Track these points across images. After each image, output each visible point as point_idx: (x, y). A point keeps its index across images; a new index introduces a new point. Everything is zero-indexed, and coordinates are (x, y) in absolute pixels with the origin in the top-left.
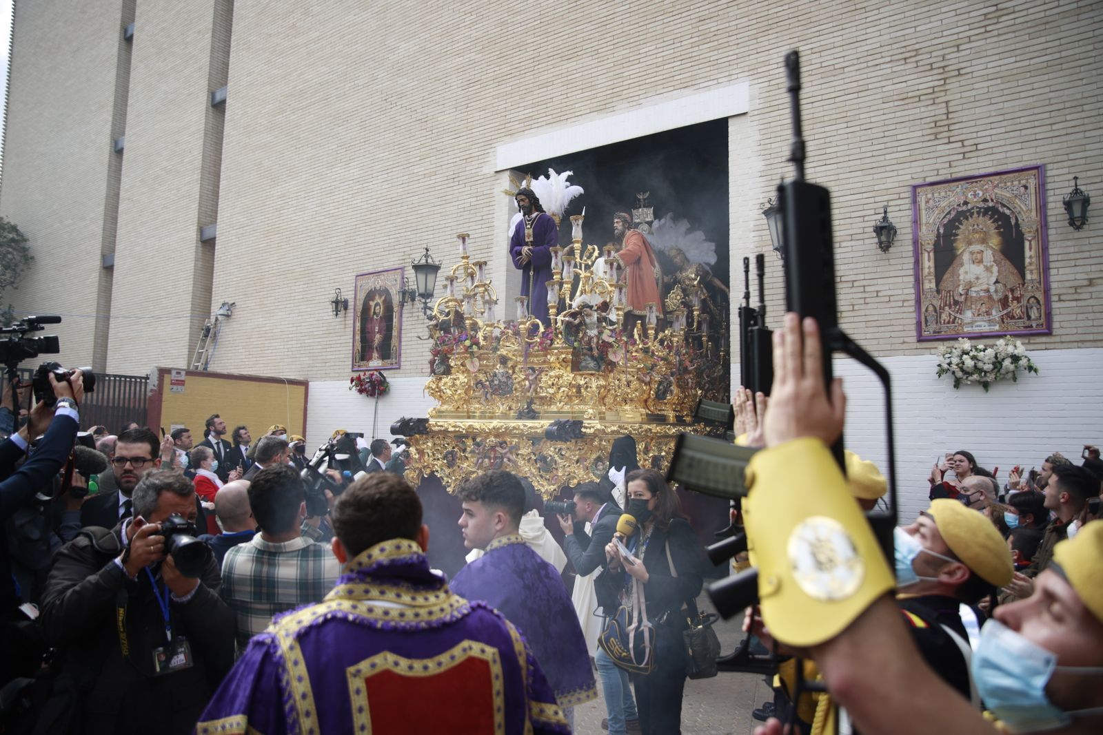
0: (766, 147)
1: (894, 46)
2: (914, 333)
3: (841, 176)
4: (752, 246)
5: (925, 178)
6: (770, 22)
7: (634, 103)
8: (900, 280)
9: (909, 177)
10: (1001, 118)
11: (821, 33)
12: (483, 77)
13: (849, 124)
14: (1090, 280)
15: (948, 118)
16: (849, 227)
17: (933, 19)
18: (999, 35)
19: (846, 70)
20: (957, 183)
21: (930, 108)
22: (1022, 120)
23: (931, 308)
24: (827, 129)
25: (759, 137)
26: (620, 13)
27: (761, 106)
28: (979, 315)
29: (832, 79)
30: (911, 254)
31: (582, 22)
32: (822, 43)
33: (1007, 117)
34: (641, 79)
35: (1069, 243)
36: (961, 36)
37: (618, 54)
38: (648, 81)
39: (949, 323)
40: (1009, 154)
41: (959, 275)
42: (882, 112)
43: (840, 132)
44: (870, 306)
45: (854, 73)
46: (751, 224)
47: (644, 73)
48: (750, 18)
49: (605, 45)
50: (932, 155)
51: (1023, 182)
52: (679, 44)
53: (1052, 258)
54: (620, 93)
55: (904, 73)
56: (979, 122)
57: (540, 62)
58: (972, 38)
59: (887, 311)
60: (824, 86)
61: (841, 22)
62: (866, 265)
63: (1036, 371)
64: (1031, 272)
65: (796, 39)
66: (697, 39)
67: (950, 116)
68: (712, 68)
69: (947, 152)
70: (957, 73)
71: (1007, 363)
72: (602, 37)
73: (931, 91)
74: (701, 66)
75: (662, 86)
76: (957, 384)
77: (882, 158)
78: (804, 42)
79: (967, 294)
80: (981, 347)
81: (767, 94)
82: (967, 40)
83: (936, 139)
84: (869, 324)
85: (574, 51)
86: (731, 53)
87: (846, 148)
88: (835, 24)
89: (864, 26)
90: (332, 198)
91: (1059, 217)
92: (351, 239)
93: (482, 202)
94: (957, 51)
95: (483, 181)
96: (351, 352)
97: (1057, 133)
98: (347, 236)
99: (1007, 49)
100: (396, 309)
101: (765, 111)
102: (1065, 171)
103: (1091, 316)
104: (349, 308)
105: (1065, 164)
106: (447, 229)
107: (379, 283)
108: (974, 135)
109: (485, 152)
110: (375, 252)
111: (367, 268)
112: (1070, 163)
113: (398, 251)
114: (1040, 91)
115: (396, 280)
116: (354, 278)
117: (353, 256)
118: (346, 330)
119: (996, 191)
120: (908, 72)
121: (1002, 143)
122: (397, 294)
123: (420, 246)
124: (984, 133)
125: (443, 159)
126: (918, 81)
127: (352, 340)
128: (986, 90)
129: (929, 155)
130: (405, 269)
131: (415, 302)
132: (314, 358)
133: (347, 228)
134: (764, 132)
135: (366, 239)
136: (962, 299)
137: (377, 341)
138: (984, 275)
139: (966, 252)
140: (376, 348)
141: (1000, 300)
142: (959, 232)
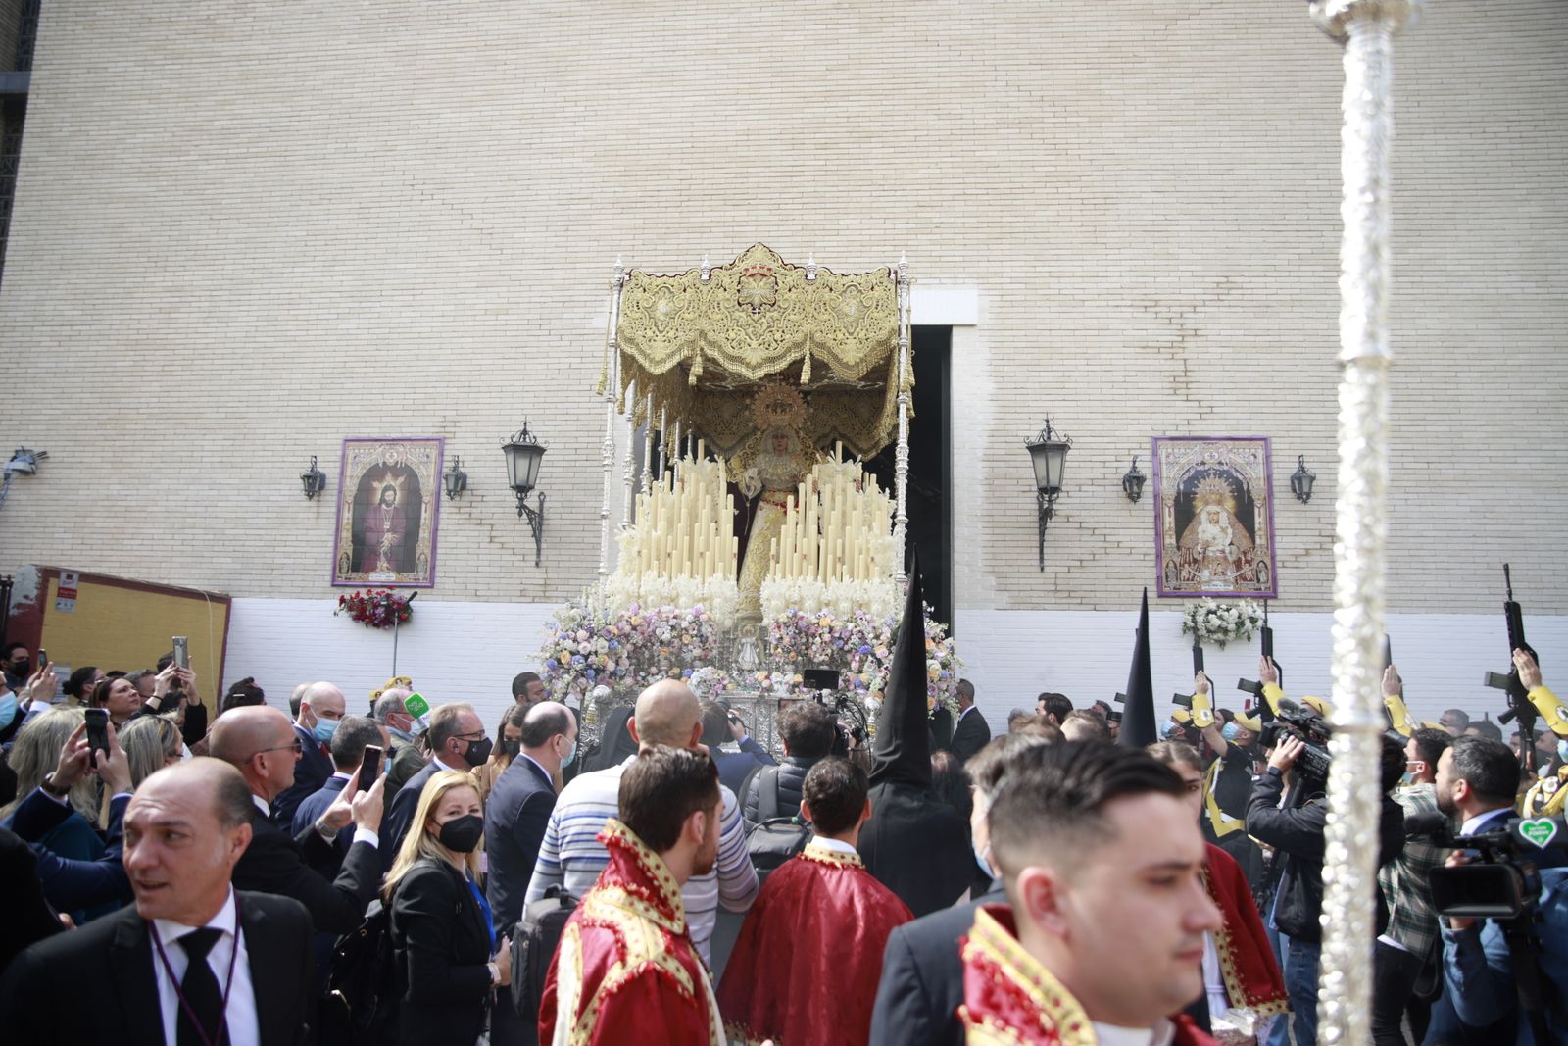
0: (997, 368)
1: (1136, 291)
2: (1155, 589)
3: (1081, 416)
4: (980, 477)
5: (1165, 432)
6: (1004, 230)
8: (1141, 532)
9: (1149, 428)
11: (1060, 257)
12: (594, 195)
13: (1090, 362)
14: (1307, 550)
15: (1185, 376)
16: (1089, 470)
17: (1172, 274)
18: (1229, 306)
19: (1086, 303)
20: (1195, 442)
21: (1169, 362)
22: (1251, 391)
23: (1171, 564)
24: (1066, 362)
25: (989, 356)
26: (812, 168)
27: (992, 321)
28: (1215, 575)
29: (1071, 309)
30: (1152, 507)
31: (757, 164)
32: (1061, 268)
33: (1238, 386)
35: (1291, 514)
36: (1197, 297)
37: (808, 217)
38: (850, 260)
39: (1188, 580)
40: (1240, 422)
41: (1198, 533)
42: (1122, 356)
43: (1080, 368)
44: (1110, 557)
45: (1095, 309)
46: (980, 453)
47: (845, 249)
48: (980, 219)
49: (790, 201)
50: (1172, 410)
51: (1253, 451)
52: (891, 226)
53: (1277, 526)
55: (1143, 321)
56: (1214, 386)
57: (692, 198)
58: (1207, 303)
59: (1128, 563)
60: (1062, 315)
61: (1080, 252)
62: (1107, 513)
65: (1032, 257)
66: (914, 226)
67: (1188, 374)
69: (1185, 410)
70: (1193, 333)
71: (1248, 624)
72: (786, 190)
73: (1169, 345)
77: (1123, 403)
78: (1042, 263)
79: (1205, 552)
80: (1224, 607)
81: (999, 310)
82: (1202, 303)
83: (1175, 394)
84: (1111, 576)
85: (746, 197)
86: (956, 253)
87: (1086, 385)
88: (1075, 252)
89: (1104, 263)
90: (292, 312)
91: (1282, 489)
92: (335, 381)
93: (591, 366)
94: (1194, 312)
95: (592, 337)
96: (331, 555)
97: (1278, 410)
98: (325, 376)
99: (1237, 321)
100: (426, 499)
101: (997, 327)
102: (1286, 446)
103: (1308, 583)
104: (327, 487)
105: (1286, 440)
106: (526, 394)
107: (393, 456)
108: (1210, 398)
109: (598, 298)
110: (384, 408)
111: (369, 430)
112: (1290, 440)
113: (432, 412)
114: (1266, 368)
115: (428, 456)
116: (341, 442)
117: (337, 408)
118: (320, 521)
119: (1231, 455)
120: (1148, 321)
121: (1234, 410)
122: (429, 477)
123: (475, 412)
124: (1218, 398)
125: (522, 294)
126: (1158, 332)
127: (332, 538)
128: (1219, 356)
129: (1168, 410)
130: (447, 441)
131: (464, 492)
132: (245, 560)
133: (327, 365)
134: (995, 351)
135: (366, 386)
136: (1200, 557)
137: (386, 543)
138: (1220, 535)
139: (1203, 511)
140: (385, 554)
141: (1234, 562)
142: (1197, 490)
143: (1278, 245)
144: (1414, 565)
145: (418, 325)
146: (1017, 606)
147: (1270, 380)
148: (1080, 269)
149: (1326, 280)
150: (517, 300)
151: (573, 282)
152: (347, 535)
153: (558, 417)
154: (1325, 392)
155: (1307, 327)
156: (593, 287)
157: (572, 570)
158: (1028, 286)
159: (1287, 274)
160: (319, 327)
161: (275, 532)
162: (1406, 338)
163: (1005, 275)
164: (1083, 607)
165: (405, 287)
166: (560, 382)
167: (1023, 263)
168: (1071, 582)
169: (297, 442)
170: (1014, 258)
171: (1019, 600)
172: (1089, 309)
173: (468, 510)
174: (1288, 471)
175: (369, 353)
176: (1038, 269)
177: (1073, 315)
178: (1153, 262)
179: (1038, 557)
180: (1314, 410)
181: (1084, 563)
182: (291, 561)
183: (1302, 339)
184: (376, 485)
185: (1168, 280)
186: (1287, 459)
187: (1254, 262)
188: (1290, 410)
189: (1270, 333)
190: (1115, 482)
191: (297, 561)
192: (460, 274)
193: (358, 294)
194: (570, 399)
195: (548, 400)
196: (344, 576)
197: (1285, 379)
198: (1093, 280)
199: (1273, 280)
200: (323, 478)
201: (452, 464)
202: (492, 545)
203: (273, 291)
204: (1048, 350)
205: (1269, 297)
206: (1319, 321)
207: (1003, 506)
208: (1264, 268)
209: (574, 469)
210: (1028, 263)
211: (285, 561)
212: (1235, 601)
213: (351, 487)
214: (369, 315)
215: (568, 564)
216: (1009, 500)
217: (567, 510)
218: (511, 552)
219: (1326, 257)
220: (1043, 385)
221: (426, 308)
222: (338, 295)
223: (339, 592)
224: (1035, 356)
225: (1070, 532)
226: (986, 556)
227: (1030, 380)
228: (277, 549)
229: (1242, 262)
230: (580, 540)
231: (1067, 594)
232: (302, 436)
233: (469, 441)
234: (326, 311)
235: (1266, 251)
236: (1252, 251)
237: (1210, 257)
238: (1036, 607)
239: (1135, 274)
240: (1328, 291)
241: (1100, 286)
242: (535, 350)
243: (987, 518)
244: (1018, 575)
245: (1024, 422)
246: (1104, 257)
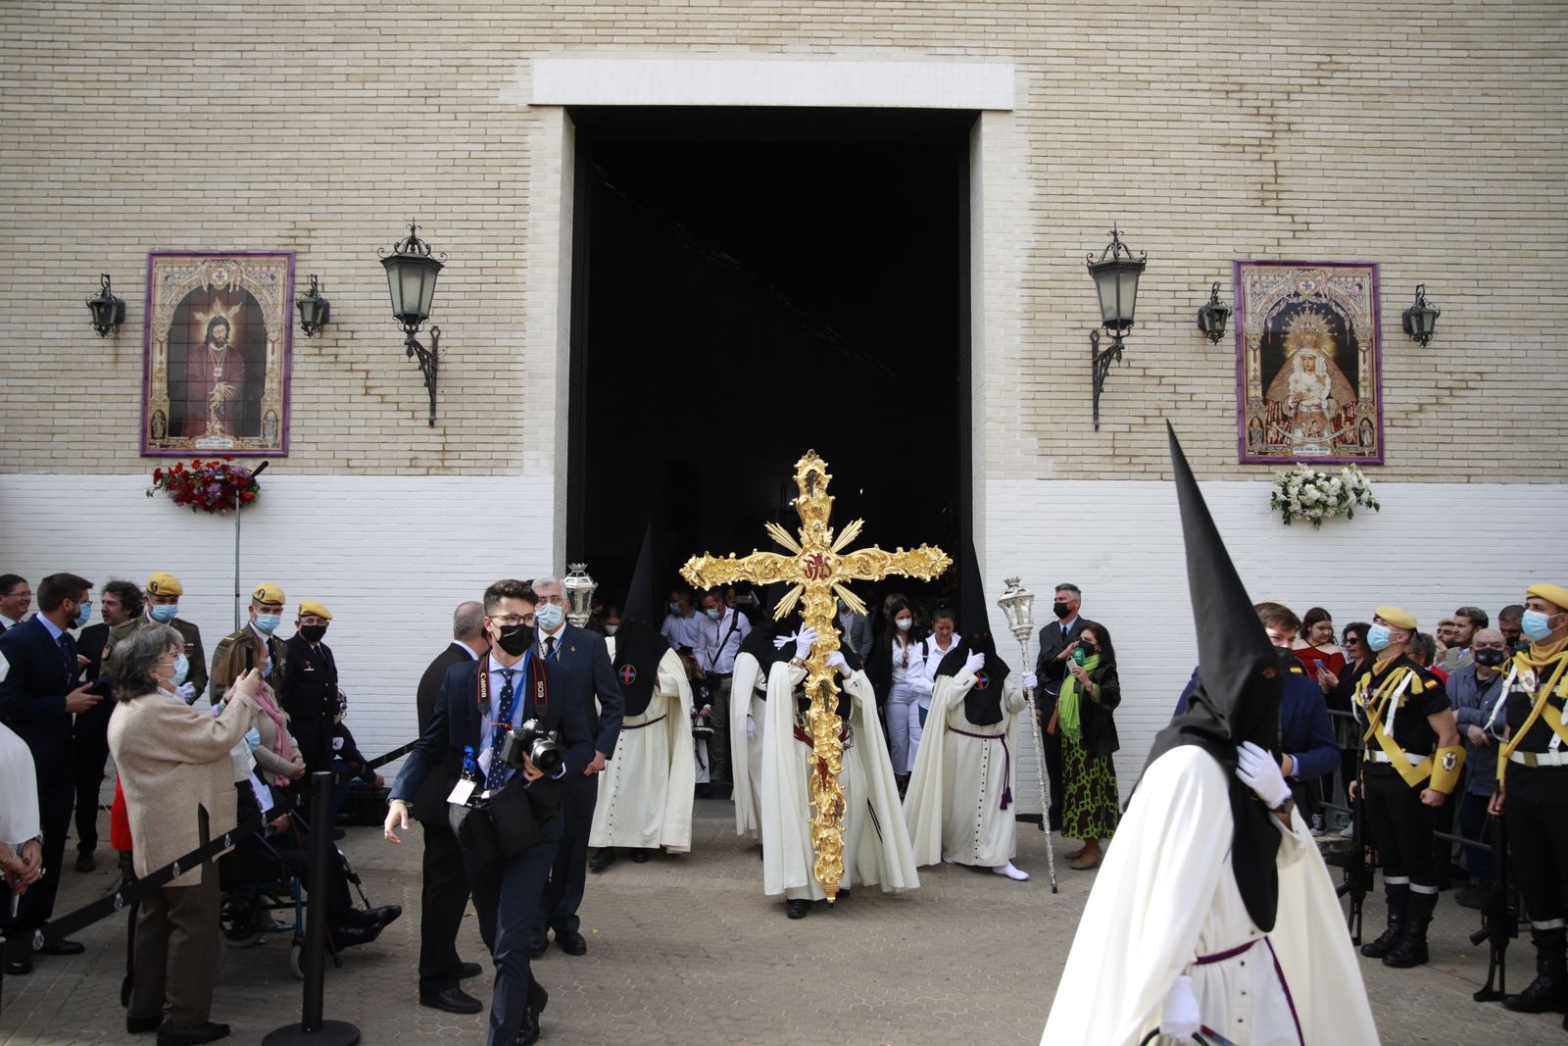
0: (1041, 168)
1: (1215, 71)
2: (1236, 453)
4: (1019, 309)
5: (1250, 254)
7: (821, 49)
8: (1219, 381)
9: (1230, 249)
10: (1334, 197)
11: (1120, 24)
13: (1157, 162)
14: (1420, 405)
15: (1276, 183)
16: (1156, 302)
17: (1262, 49)
18: (1332, 93)
19: (1153, 85)
20: (1288, 268)
21: (1256, 164)
22: (1357, 204)
23: (1256, 422)
24: (1127, 161)
25: (1029, 152)
27: (1033, 106)
28: (1310, 435)
29: (1134, 93)
30: (1233, 349)
32: (1121, 39)
33: (1341, 196)
34: (833, 12)
35: (1402, 360)
36: (1292, 81)
38: (846, 19)
39: (1276, 442)
40: (1343, 243)
41: (1289, 384)
42: (1197, 155)
43: (1144, 169)
44: (1182, 412)
45: (1163, 93)
46: (1018, 278)
50: (1258, 226)
51: (1358, 280)
53: (1385, 375)
54: (796, 26)
55: (1225, 110)
56: (1311, 196)
58: (1305, 89)
59: (1203, 420)
60: (1122, 100)
62: (1178, 357)
63: (1377, 507)
64: (1365, 390)
65: (1085, 23)
67: (1280, 180)
68: (956, 28)
69: (1275, 226)
70: (1286, 127)
73: (1257, 142)
74: (938, 20)
75: (871, 34)
76: (1288, 519)
77: (1198, 217)
78: (1097, 31)
79: (1297, 408)
81: (1042, 91)
82: (1298, 89)
83: (1263, 206)
86: (987, 14)
87: (1152, 193)
88: (1139, 17)
89: (1177, 32)
90: (57, 69)
91: (1393, 329)
92: (131, 171)
93: (499, 155)
94: (1288, 100)
95: (500, 116)
96: (138, 414)
97: (1390, 229)
98: (116, 163)
99: (1341, 113)
100: (272, 335)
101: (1040, 114)
102: (1398, 275)
103: (1420, 446)
104: (128, 319)
105: (1397, 267)
106: (409, 193)
107: (223, 276)
108: (1305, 211)
109: (505, 63)
110: (207, 209)
111: (185, 241)
112: (1403, 267)
113: (276, 217)
114: (1374, 174)
115: (273, 277)
116: (144, 257)
117: (137, 209)
118: (121, 366)
119: (1330, 285)
120: (1231, 110)
121: (1335, 227)
122: (275, 305)
123: (339, 217)
124: (1316, 211)
125: (398, 55)
126: (1243, 126)
127: (139, 391)
128: (1318, 158)
129: (1254, 226)
130: (298, 257)
131: (326, 327)
132: (10, 421)
133: (116, 147)
134: (1035, 145)
135: (177, 178)
136: (1291, 414)
137: (218, 397)
138: (1316, 387)
139: (1296, 356)
140: (217, 411)
141: (1333, 420)
142: (1289, 329)
143: (1395, 14)
144: (1547, 424)
145: (251, 93)
146: (1065, 475)
147: (1380, 189)
148: (1145, 39)
149: (1454, 61)
150: (392, 62)
151: (470, 39)
152: (159, 386)
153: (454, 225)
154: (1447, 206)
155: (1427, 122)
156: (499, 46)
157: (479, 431)
158: (1080, 61)
159: (1404, 52)
160: (102, 93)
161: (52, 383)
162: (1548, 138)
163: (1049, 45)
164: (1147, 476)
165: (226, 39)
166: (455, 177)
167: (1073, 30)
168: (1133, 444)
169: (79, 256)
170: (1061, 23)
171: (1068, 467)
172: (1158, 94)
173: (334, 350)
174: (1399, 306)
175: (180, 132)
176: (1092, 38)
177: (1136, 100)
178: (1237, 34)
179: (1091, 412)
180: (1433, 229)
181: (1149, 421)
182: (80, 422)
183: (1421, 137)
184: (199, 316)
185: (1257, 57)
186: (1398, 290)
187: (1365, 37)
188: (1403, 229)
189: (1382, 129)
190: (1188, 318)
191: (87, 422)
192: (307, 24)
193: (159, 47)
194: (470, 201)
195: (439, 201)
196: (158, 442)
197: (1398, 190)
198: (1162, 55)
199: (1387, 60)
200: (121, 306)
201: (310, 287)
202: (368, 399)
203: (25, 37)
204: (1104, 146)
205: (1382, 83)
206: (1442, 115)
207: (1047, 347)
208: (1377, 44)
209: (480, 296)
210: (1079, 31)
211: (72, 422)
212: (1334, 469)
213: (163, 318)
214: (175, 78)
215: (473, 423)
216: (1054, 339)
217: (471, 350)
218: (395, 407)
219: (1455, 30)
220: (1097, 192)
221: (260, 70)
222: (128, 47)
223: (152, 465)
224: (1087, 153)
225: (1132, 380)
226: (1026, 411)
227: (1081, 184)
228: (58, 406)
229: (1349, 36)
230: (490, 391)
231: (1127, 460)
232: (88, 248)
233: (329, 256)
234: (111, 69)
235: (1380, 22)
236: (1363, 22)
237: (1310, 28)
238: (1089, 476)
239: (1213, 48)
240: (1455, 76)
241: (1170, 63)
242: (421, 132)
243: (1027, 363)
244: (1067, 435)
245: (1074, 238)
246: (1177, 25)
